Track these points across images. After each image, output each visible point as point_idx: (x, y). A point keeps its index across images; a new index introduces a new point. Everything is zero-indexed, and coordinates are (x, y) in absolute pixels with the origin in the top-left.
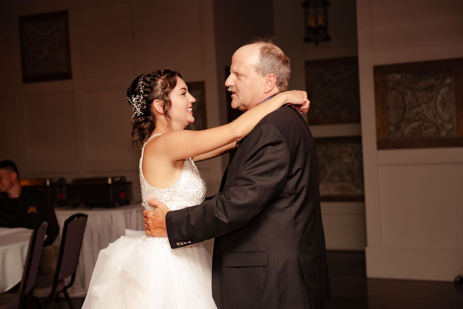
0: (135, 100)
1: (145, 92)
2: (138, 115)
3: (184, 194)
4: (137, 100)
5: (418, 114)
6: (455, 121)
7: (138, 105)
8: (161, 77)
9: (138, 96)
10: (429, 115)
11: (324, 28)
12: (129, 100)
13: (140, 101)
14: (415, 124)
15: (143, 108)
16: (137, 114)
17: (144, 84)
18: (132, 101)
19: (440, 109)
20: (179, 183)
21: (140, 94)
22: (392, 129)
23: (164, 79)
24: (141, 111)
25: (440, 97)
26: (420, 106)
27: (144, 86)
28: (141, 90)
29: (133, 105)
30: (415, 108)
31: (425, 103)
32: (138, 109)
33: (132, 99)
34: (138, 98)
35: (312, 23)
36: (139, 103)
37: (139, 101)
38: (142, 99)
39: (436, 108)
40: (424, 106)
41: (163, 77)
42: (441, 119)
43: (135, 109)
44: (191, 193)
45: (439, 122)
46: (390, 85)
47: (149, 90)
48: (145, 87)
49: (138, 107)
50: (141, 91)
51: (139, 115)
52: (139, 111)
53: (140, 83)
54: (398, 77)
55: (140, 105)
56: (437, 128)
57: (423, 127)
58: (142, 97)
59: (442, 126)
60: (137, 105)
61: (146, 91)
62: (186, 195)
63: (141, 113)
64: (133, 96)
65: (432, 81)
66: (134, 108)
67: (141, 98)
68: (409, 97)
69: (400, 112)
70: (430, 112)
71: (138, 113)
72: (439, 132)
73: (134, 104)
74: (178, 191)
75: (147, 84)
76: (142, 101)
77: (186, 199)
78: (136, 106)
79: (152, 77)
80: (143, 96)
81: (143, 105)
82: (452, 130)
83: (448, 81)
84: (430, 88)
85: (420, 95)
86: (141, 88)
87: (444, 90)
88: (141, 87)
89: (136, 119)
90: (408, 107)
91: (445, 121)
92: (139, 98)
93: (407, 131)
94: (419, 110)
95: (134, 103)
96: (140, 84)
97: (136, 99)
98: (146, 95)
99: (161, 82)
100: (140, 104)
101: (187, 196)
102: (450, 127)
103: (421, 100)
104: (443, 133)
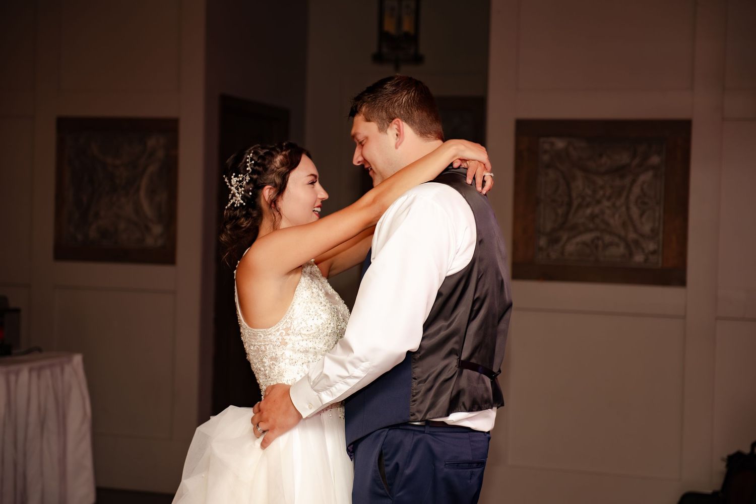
0: (235, 181)
1: (254, 172)
2: (235, 206)
3: (301, 330)
4: (240, 182)
5: (593, 217)
6: (661, 236)
7: (240, 190)
8: (282, 151)
9: (242, 175)
10: (615, 222)
11: (413, 39)
12: (226, 180)
13: (244, 184)
14: (587, 237)
15: (247, 195)
16: (234, 203)
17: (255, 158)
18: (230, 182)
19: (635, 211)
20: (293, 315)
21: (245, 172)
22: (543, 242)
23: (285, 156)
24: (242, 199)
25: (636, 190)
26: (598, 202)
27: (253, 162)
28: (248, 167)
29: (230, 188)
30: (588, 206)
31: (609, 199)
32: (239, 197)
33: (230, 180)
34: (241, 179)
35: (390, 26)
36: (241, 187)
37: (242, 184)
38: (247, 181)
39: (628, 209)
40: (606, 203)
41: (284, 153)
42: (636, 230)
43: (234, 195)
44: (313, 328)
45: (632, 236)
46: (546, 158)
47: (261, 169)
48: (255, 164)
49: (238, 193)
50: (248, 169)
51: (238, 205)
52: (239, 199)
53: (248, 156)
54: (560, 144)
55: (243, 191)
56: (628, 246)
57: (600, 243)
58: (248, 178)
59: (636, 242)
60: (238, 189)
61: (256, 170)
62: (304, 332)
63: (242, 202)
64: (234, 174)
65: (623, 158)
66: (231, 193)
67: (245, 180)
68: (579, 184)
69: (560, 211)
70: (617, 216)
71: (236, 202)
72: (631, 254)
73: (232, 188)
74: (292, 328)
75: (258, 160)
76: (247, 183)
77: (306, 338)
78: (236, 191)
79: (268, 151)
80: (250, 177)
81: (247, 191)
82: (654, 252)
83: (655, 160)
84: (620, 171)
85: (600, 181)
86: (248, 164)
87: (646, 177)
88: (248, 162)
89: (231, 211)
90: (575, 203)
91: (642, 236)
92: (243, 179)
93: (571, 248)
94: (597, 210)
95: (232, 186)
96: (248, 158)
97: (238, 180)
98: (255, 177)
99: (281, 159)
100: (243, 189)
101: (308, 333)
102: (651, 246)
103: (601, 193)
104: (639, 258)
